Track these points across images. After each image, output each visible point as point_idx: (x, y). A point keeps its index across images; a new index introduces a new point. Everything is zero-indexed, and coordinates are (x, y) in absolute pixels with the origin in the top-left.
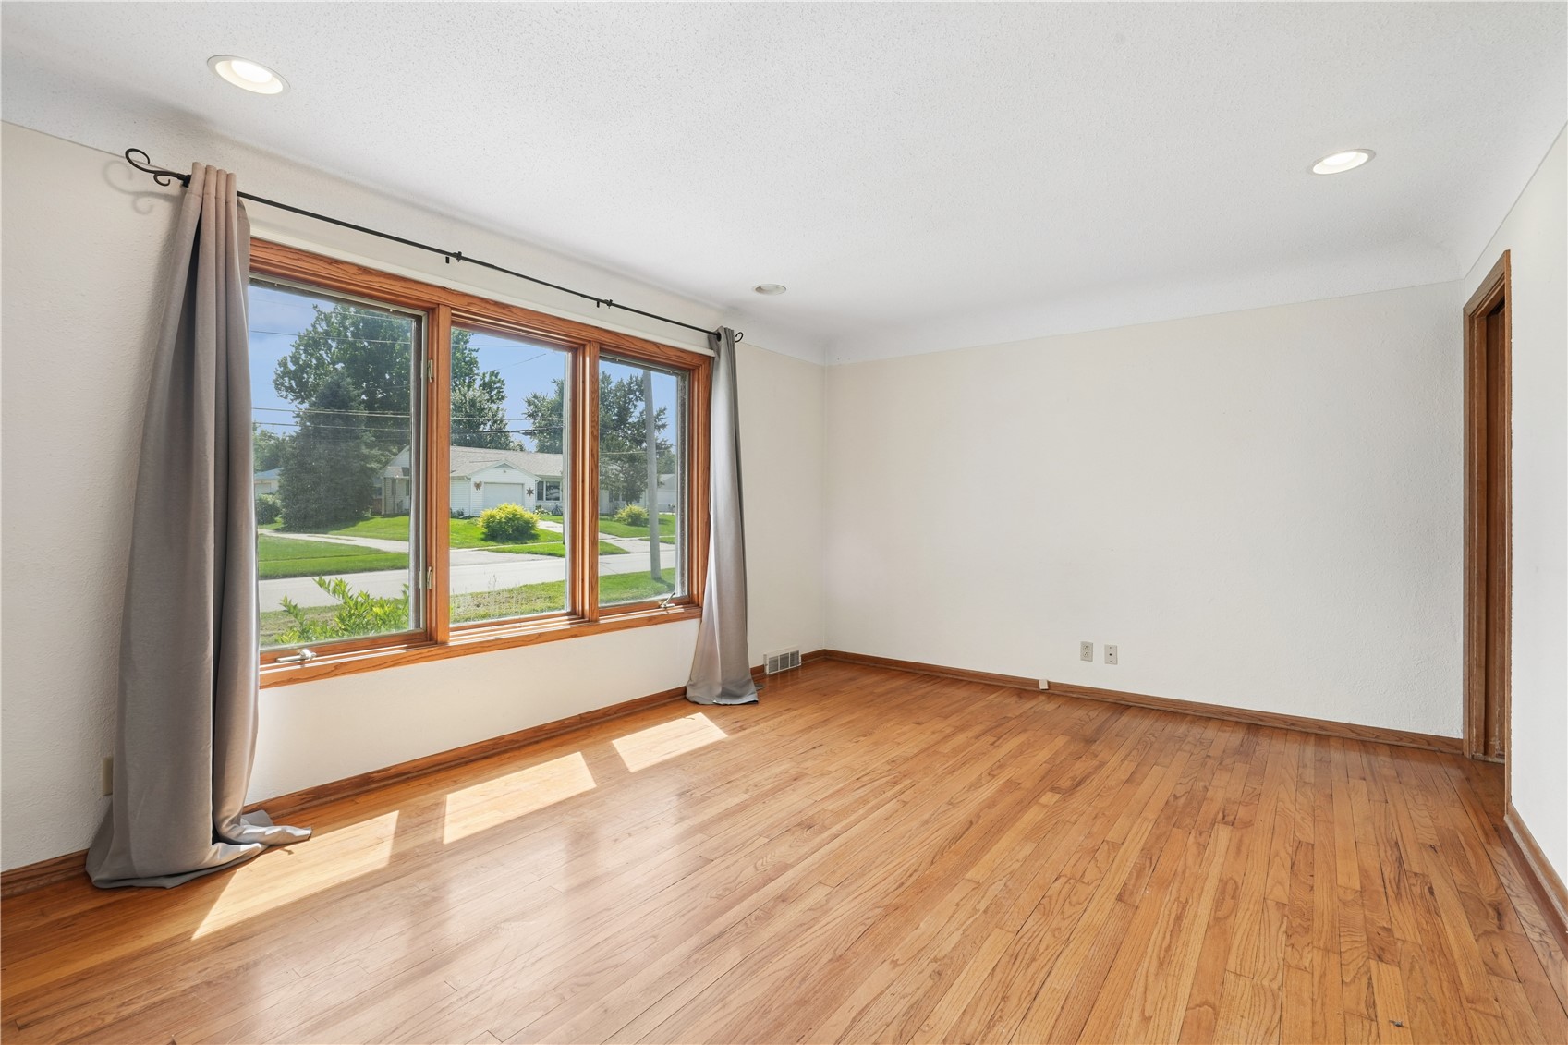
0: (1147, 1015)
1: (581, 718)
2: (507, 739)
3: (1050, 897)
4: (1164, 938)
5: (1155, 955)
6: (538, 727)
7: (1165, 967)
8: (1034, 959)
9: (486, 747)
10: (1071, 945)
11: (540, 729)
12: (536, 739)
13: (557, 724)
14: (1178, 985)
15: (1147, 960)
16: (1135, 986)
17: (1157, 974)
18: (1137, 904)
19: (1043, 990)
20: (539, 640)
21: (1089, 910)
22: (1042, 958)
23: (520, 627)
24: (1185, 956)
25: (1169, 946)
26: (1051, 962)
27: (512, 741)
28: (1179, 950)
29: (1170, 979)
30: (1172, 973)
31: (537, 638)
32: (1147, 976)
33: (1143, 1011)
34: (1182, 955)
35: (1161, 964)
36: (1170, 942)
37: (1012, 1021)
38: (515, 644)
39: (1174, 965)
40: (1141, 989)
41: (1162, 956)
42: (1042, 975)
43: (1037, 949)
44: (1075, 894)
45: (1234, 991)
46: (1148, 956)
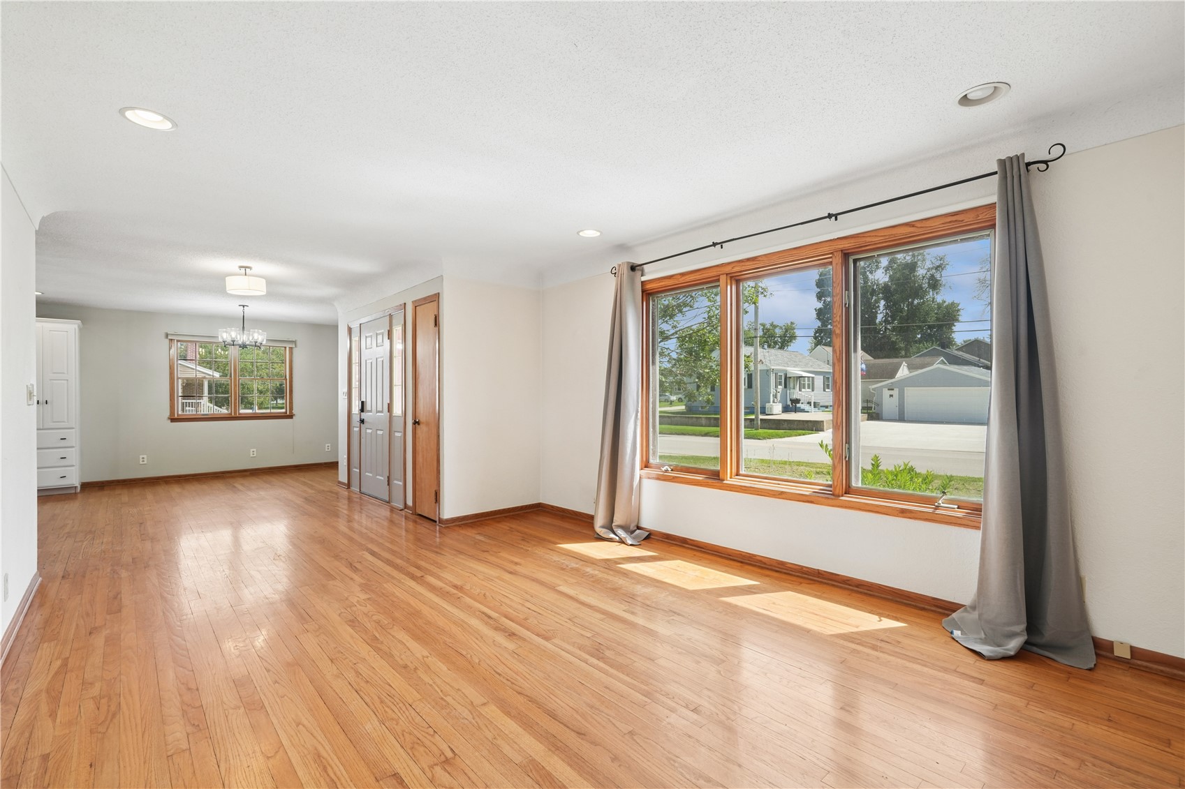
0: (300, 726)
1: (819, 573)
2: (758, 558)
3: (432, 736)
4: (335, 774)
5: (329, 759)
6: (782, 562)
7: (316, 757)
8: (382, 702)
9: (744, 556)
10: (378, 723)
11: (782, 563)
12: (777, 569)
13: (797, 567)
14: (299, 753)
15: (330, 751)
16: (320, 732)
17: (316, 749)
18: (381, 782)
19: (358, 696)
20: (780, 496)
21: (401, 750)
22: (381, 707)
23: (779, 484)
24: (310, 773)
25: (326, 772)
26: (374, 708)
27: (761, 561)
28: (318, 774)
29: (306, 752)
30: (308, 756)
31: (779, 494)
32: (320, 742)
33: (304, 726)
34: (313, 773)
35: (319, 756)
36: (328, 775)
37: (352, 680)
38: (762, 494)
39: (312, 763)
40: (315, 734)
41: (324, 761)
42: (368, 700)
43: (388, 707)
44: (425, 752)
45: (262, 777)
46: (332, 754)
